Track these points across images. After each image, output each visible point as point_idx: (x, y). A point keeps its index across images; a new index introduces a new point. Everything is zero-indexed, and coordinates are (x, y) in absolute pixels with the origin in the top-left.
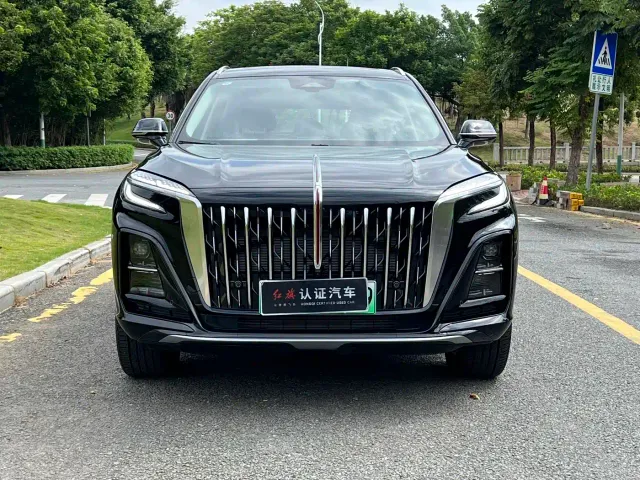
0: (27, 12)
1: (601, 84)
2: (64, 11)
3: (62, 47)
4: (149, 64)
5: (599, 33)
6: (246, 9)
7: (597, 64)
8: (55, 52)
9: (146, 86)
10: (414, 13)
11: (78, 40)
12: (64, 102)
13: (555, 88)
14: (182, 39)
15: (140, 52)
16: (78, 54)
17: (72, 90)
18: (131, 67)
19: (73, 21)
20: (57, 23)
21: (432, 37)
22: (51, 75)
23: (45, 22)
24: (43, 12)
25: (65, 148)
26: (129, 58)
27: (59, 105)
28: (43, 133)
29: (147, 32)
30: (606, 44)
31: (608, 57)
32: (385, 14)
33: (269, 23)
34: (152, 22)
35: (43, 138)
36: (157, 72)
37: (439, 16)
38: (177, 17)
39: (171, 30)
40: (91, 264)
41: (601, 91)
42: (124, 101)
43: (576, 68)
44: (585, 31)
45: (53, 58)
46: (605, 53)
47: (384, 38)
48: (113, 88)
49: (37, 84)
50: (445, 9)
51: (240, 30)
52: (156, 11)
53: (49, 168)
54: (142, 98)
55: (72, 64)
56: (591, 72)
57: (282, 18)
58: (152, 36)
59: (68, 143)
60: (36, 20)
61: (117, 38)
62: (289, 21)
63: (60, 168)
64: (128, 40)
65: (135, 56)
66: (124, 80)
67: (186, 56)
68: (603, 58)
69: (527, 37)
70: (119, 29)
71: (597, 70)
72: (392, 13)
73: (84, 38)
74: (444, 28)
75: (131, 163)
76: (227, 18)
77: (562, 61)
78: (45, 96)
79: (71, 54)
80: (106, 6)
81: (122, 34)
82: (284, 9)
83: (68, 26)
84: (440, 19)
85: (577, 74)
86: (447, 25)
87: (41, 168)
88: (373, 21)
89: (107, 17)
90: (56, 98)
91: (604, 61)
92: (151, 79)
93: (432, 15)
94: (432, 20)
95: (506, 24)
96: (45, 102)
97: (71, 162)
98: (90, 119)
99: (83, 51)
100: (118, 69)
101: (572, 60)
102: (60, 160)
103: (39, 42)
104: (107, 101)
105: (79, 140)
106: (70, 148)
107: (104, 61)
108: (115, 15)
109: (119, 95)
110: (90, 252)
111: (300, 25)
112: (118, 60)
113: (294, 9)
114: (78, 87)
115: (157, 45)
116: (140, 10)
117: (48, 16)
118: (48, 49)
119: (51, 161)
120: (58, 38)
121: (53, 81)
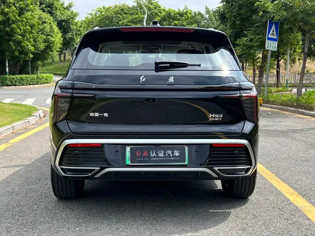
1: (272, 46)
2: (17, 9)
3: (15, 26)
4: (60, 35)
5: (270, 21)
6: (110, 7)
7: (269, 36)
8: (12, 29)
9: (59, 45)
10: (191, 10)
11: (24, 23)
12: (17, 54)
13: (250, 48)
14: (77, 23)
15: (56, 29)
16: (24, 30)
17: (21, 47)
18: (51, 36)
19: (21, 14)
20: (13, 15)
21: (200, 22)
22: (10, 40)
23: (7, 14)
24: (6, 10)
25: (18, 76)
26: (51, 32)
27: (15, 55)
28: (7, 68)
29: (60, 19)
30: (274, 26)
31: (275, 32)
32: (178, 11)
33: (121, 15)
34: (62, 14)
35: (7, 71)
36: (65, 38)
37: (203, 12)
38: (74, 12)
39: (71, 18)
40: (13, 133)
41: (271, 49)
42: (48, 53)
43: (260, 38)
44: (264, 20)
45: (11, 32)
46: (273, 31)
47: (176, 22)
48: (42, 46)
49: (4, 44)
50: (207, 8)
51: (107, 18)
52: (65, 9)
53: (10, 85)
54: (57, 51)
55: (21, 35)
56: (266, 40)
57: (128, 12)
58: (62, 21)
59: (20, 73)
60: (3, 13)
61: (45, 22)
62: (132, 14)
63: (15, 85)
64: (50, 23)
65: (53, 31)
66: (48, 42)
67: (79, 31)
68: (272, 33)
69: (237, 23)
70: (45, 18)
71: (269, 39)
72: (181, 10)
73: (27, 22)
74: (206, 18)
75: (52, 83)
76: (101, 12)
77: (253, 35)
78: (8, 51)
79: (20, 30)
80: (40, 6)
81: (47, 20)
82: (129, 8)
83: (19, 16)
84: (204, 13)
85: (260, 41)
86: (207, 16)
87: (6, 86)
88: (172, 14)
89: (40, 12)
90: (13, 51)
91: (273, 34)
92: (61, 42)
93: (200, 11)
94: (200, 14)
95: (227, 16)
96: (8, 53)
97: (21, 83)
98: (31, 62)
99: (26, 29)
100: (45, 37)
101: (258, 34)
102: (16, 82)
103: (4, 24)
104: (39, 53)
105: (26, 72)
106: (21, 76)
107: (38, 33)
108: (44, 11)
109: (45, 50)
110: (13, 127)
111: (137, 16)
112: (45, 33)
113: (133, 8)
114: (24, 46)
115: (65, 25)
116: (56, 9)
117: (9, 12)
118: (9, 28)
119: (11, 82)
120: (14, 22)
121: (11, 43)
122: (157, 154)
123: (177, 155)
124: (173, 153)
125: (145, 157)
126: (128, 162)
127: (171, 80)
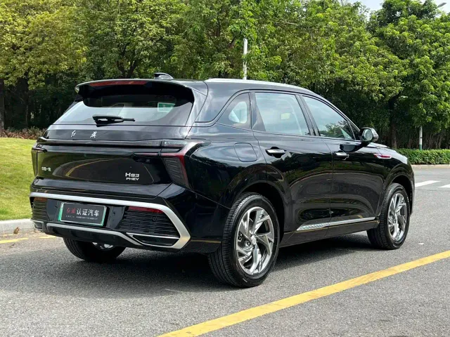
0: (406, 61)
2: (432, 59)
3: (427, 82)
8: (423, 87)
11: (442, 77)
12: (429, 119)
16: (441, 87)
17: (435, 110)
19: (439, 65)
20: (426, 67)
22: (420, 101)
23: (417, 66)
24: (417, 60)
25: (435, 151)
27: (426, 122)
28: (421, 140)
35: (421, 143)
45: (422, 90)
49: (411, 108)
53: (422, 164)
55: (435, 94)
60: (412, 65)
63: (429, 164)
73: (447, 76)
78: (416, 115)
79: (435, 87)
83: (434, 68)
90: (423, 117)
97: (439, 160)
99: (445, 85)
102: (430, 159)
103: (413, 80)
114: (440, 109)
117: (420, 63)
118: (418, 84)
119: (424, 159)
120: (426, 76)
121: (421, 105)
122: (82, 213)
123: (96, 215)
124: (94, 213)
125: (73, 215)
126: (60, 219)
127: (94, 135)
